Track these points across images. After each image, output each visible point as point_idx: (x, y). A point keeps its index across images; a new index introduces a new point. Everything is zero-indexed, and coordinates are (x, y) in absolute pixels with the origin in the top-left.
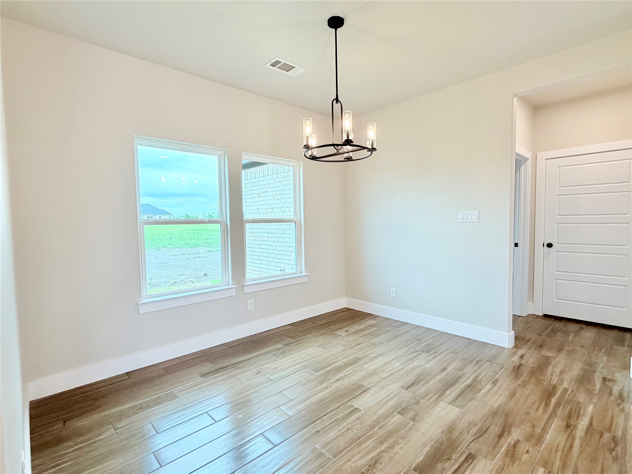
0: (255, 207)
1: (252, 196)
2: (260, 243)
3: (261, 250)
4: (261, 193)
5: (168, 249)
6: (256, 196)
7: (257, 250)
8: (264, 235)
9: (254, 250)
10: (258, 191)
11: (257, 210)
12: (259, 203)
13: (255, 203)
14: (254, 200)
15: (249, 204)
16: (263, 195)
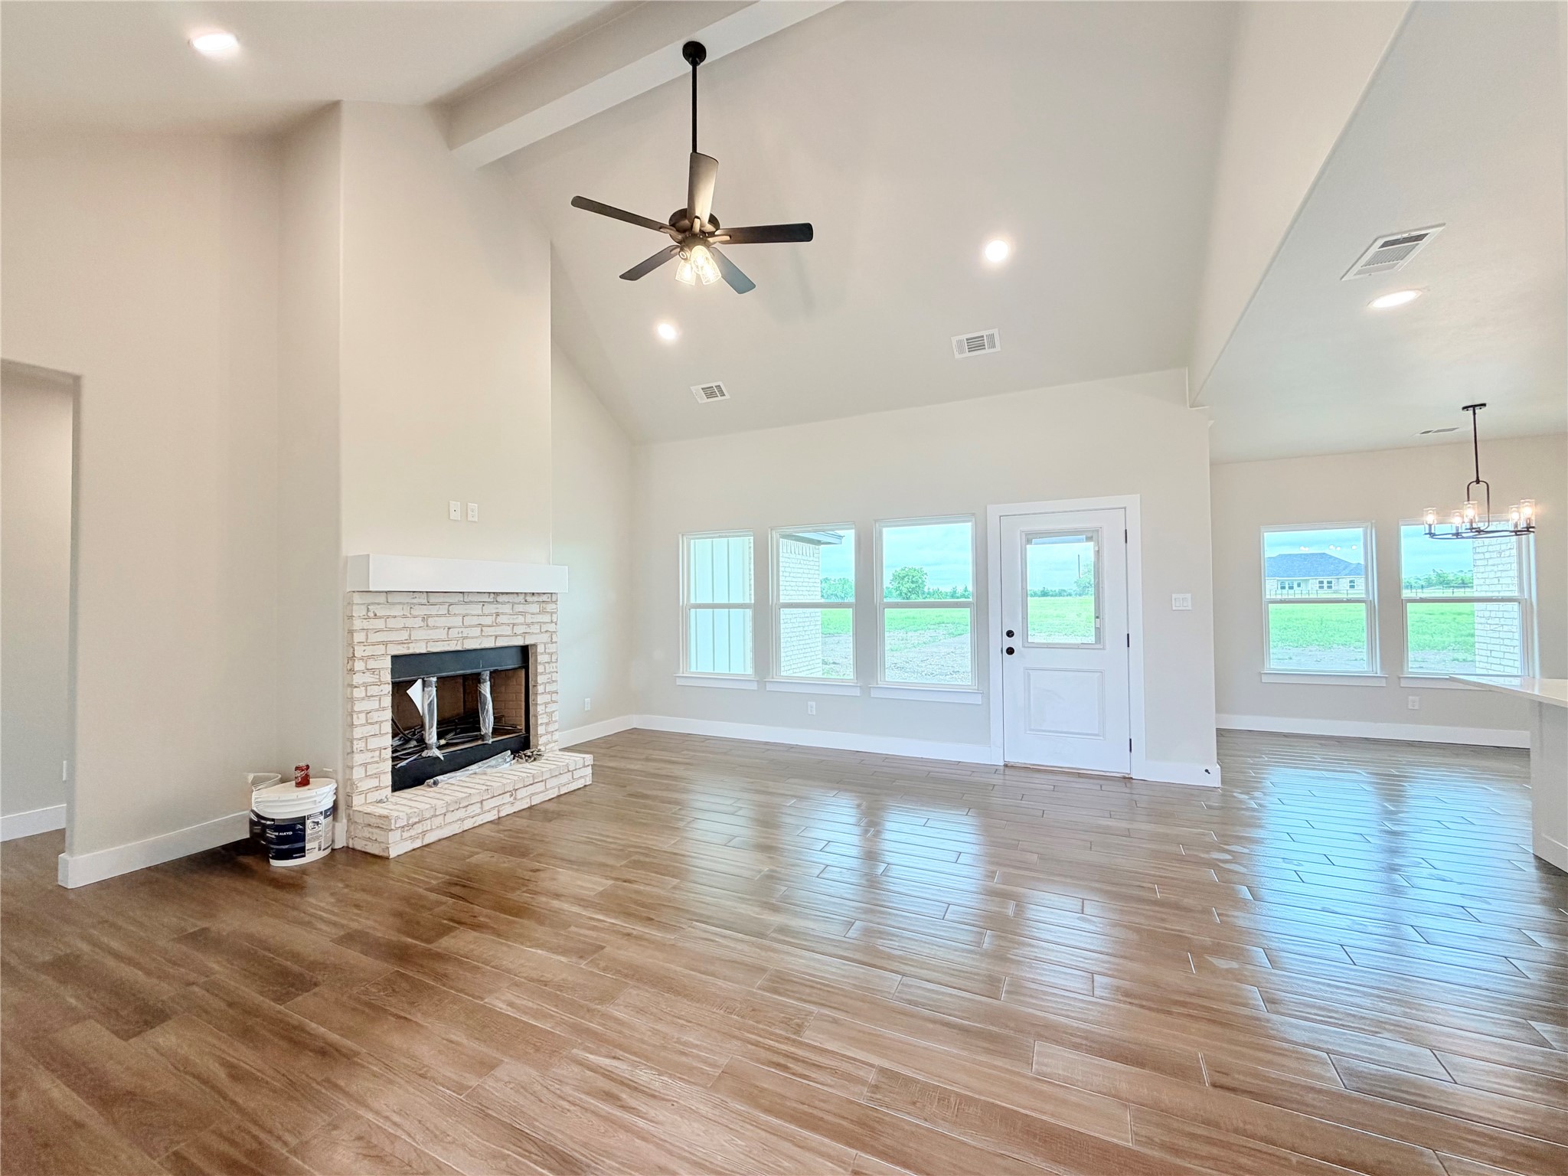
0: (1492, 575)
1: (1487, 555)
2: (1502, 635)
3: (1503, 648)
4: (1504, 551)
5: (1352, 648)
6: (1495, 555)
7: (1497, 648)
8: (1509, 622)
9: (1490, 647)
10: (1498, 548)
11: (1497, 580)
12: (1500, 568)
13: (1493, 568)
14: (1491, 562)
15: (1482, 569)
16: (1507, 553)
